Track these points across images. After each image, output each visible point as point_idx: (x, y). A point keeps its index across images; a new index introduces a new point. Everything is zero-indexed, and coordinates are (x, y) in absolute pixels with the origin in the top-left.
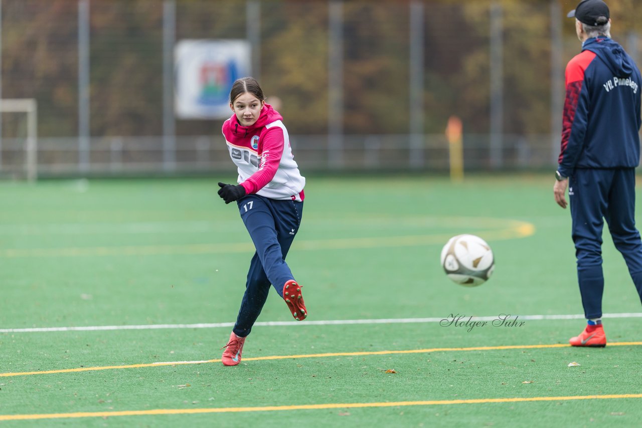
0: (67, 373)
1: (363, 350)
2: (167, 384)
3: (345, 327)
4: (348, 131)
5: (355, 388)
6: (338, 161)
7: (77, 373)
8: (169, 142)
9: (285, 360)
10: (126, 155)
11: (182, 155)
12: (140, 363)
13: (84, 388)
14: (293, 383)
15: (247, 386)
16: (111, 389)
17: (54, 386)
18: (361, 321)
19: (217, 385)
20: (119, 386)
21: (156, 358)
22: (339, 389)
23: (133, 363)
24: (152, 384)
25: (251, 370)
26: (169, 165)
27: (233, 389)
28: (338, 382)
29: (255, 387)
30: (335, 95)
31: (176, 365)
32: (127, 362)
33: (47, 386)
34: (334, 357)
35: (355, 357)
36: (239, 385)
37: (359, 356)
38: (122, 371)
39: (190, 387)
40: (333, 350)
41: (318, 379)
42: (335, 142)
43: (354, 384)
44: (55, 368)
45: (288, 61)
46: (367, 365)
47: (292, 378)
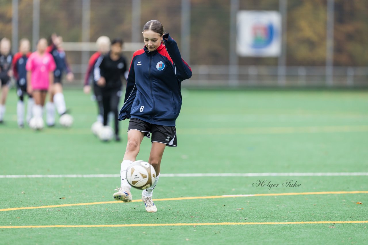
0: (173, 201)
1: (343, 190)
2: (230, 208)
3: (333, 178)
4: (336, 64)
5: (338, 212)
6: (330, 82)
7: (179, 201)
8: (234, 70)
9: (298, 195)
10: (209, 77)
11: (242, 77)
12: (215, 195)
13: (183, 209)
14: (303, 209)
15: (276, 210)
16: (199, 210)
17: (166, 207)
18: (342, 174)
19: (259, 209)
20: (203, 208)
21: (224, 193)
22: (329, 213)
23: (211, 195)
24: (221, 207)
25: (278, 201)
26: (234, 82)
27: (268, 212)
28: (328, 208)
29: (281, 210)
30: (330, 44)
31: (236, 197)
32: (208, 195)
33: (162, 208)
34: (327, 195)
35: (338, 195)
36: (271, 209)
37: (341, 194)
38: (205, 200)
39: (244, 210)
40: (326, 190)
41: (317, 206)
42: (329, 71)
43: (338, 210)
44: (166, 197)
45: (303, 24)
46: (345, 199)
47: (302, 206)
